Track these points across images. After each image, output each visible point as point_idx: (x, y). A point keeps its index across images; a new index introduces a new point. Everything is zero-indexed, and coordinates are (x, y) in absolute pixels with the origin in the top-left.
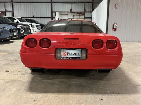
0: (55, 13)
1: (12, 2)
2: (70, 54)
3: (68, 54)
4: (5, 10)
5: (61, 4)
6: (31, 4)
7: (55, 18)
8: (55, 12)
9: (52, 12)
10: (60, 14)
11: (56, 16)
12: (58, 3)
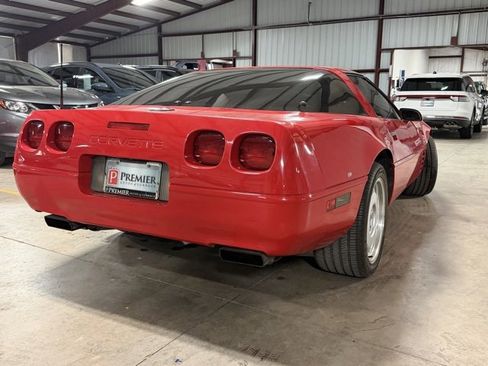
0: (389, 54)
1: (254, 28)
2: (127, 176)
3: (124, 178)
4: (235, 52)
5: (416, 19)
6: (311, 27)
7: (387, 71)
8: (392, 51)
9: (379, 51)
10: (430, 57)
11: (391, 63)
12: (404, 16)
